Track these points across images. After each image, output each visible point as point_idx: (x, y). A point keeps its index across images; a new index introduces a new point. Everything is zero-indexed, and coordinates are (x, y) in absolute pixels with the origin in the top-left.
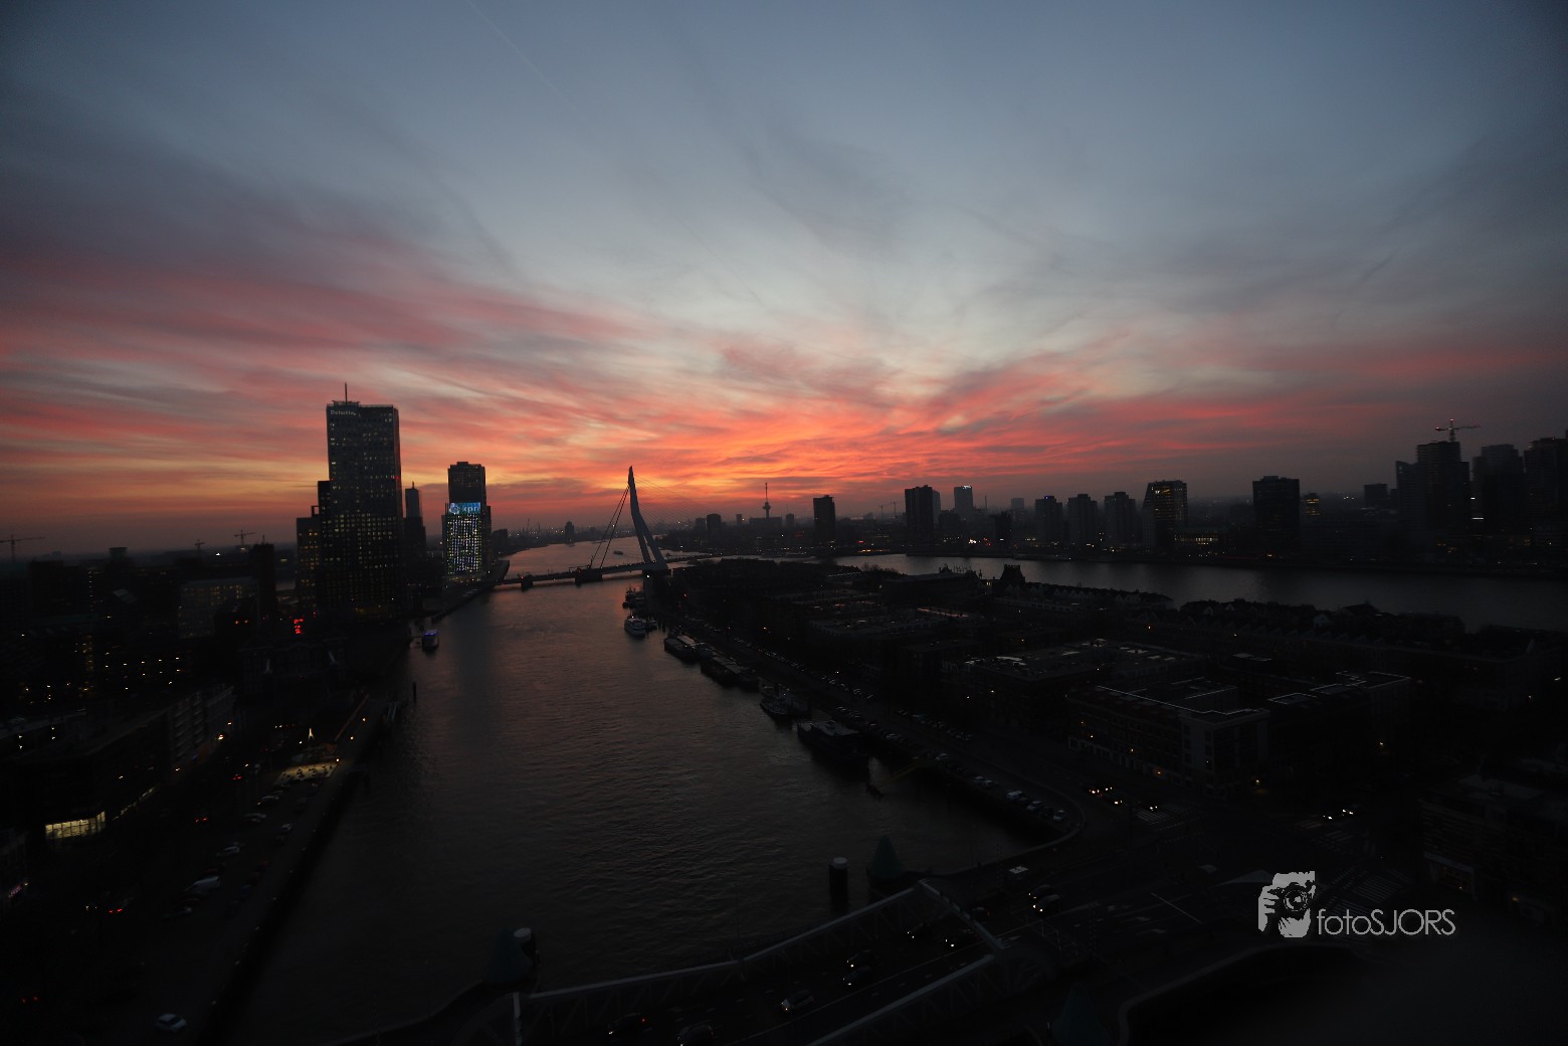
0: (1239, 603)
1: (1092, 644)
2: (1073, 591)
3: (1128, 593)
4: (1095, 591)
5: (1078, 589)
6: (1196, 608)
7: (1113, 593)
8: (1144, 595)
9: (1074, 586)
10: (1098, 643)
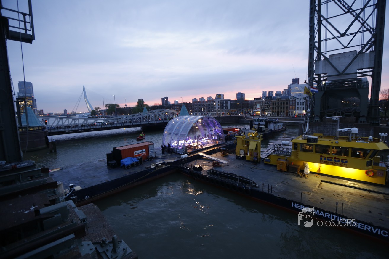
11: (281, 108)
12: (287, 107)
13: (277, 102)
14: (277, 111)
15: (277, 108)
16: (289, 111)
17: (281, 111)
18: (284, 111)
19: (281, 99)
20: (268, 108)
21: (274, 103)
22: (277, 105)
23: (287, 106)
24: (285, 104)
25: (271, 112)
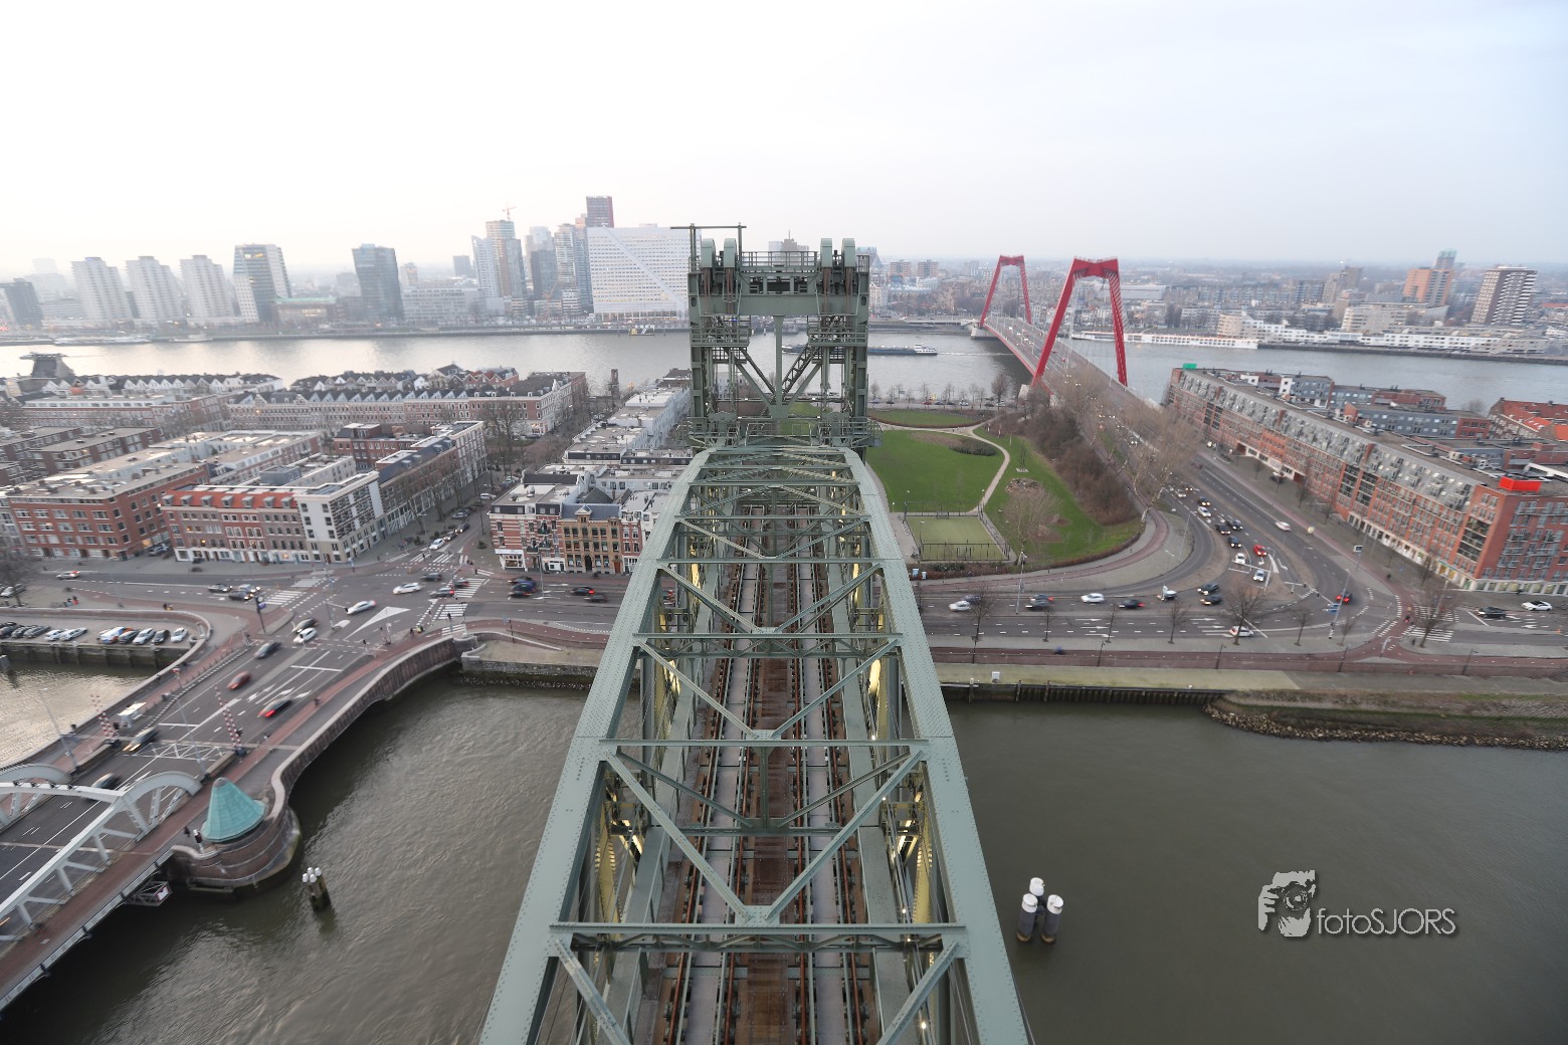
0: (346, 376)
1: (187, 440)
2: (153, 381)
3: (230, 377)
4: (183, 378)
5: (159, 379)
6: (306, 387)
7: (209, 378)
8: (246, 378)
9: (155, 374)
10: (195, 438)
11: (596, 546)
12: (615, 546)
13: (579, 526)
14: (583, 554)
15: (581, 544)
16: (624, 557)
17: (597, 557)
18: (606, 557)
19: (592, 516)
20: (549, 544)
21: (570, 527)
22: (580, 534)
23: (614, 540)
24: (609, 534)
25: (563, 560)
